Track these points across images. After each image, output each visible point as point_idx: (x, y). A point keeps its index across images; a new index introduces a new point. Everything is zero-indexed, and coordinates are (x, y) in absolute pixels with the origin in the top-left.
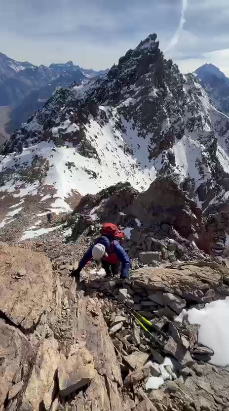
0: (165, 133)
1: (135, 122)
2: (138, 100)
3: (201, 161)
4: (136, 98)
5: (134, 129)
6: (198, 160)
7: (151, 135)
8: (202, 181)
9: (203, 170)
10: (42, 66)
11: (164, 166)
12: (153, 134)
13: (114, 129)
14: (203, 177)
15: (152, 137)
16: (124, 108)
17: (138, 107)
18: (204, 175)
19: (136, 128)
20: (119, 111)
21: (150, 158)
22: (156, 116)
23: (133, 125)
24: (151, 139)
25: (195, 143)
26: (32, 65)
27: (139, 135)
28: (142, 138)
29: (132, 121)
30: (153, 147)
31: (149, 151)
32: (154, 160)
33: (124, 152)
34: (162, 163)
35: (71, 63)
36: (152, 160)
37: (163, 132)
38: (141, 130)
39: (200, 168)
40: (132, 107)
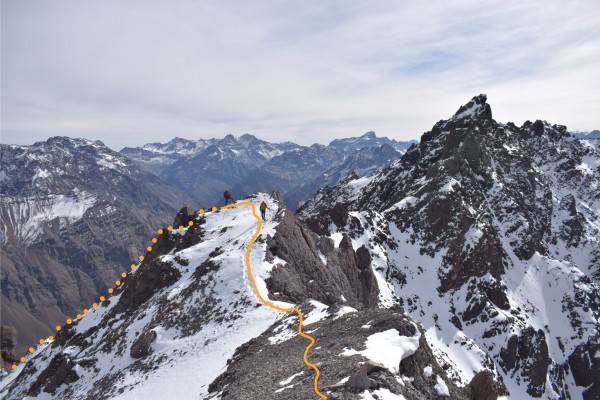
0: (472, 246)
1: (416, 231)
2: (422, 198)
3: (574, 301)
4: (418, 195)
5: (413, 242)
6: (567, 299)
7: (444, 252)
8: (577, 342)
9: (577, 318)
10: (316, 145)
11: (472, 305)
12: (447, 249)
13: (372, 244)
14: (580, 333)
15: (445, 255)
16: (397, 212)
17: (422, 210)
18: (581, 329)
19: (419, 242)
20: (388, 217)
21: (442, 290)
22: (453, 221)
23: (412, 236)
24: (444, 257)
25: (561, 265)
26: (297, 146)
27: (422, 251)
28: (429, 257)
29: (411, 230)
30: (446, 271)
31: (440, 278)
32: (453, 294)
33: (387, 278)
34: (467, 300)
35: (372, 135)
36: (447, 295)
37: (468, 246)
38: (425, 244)
39: (572, 314)
40: (410, 210)
